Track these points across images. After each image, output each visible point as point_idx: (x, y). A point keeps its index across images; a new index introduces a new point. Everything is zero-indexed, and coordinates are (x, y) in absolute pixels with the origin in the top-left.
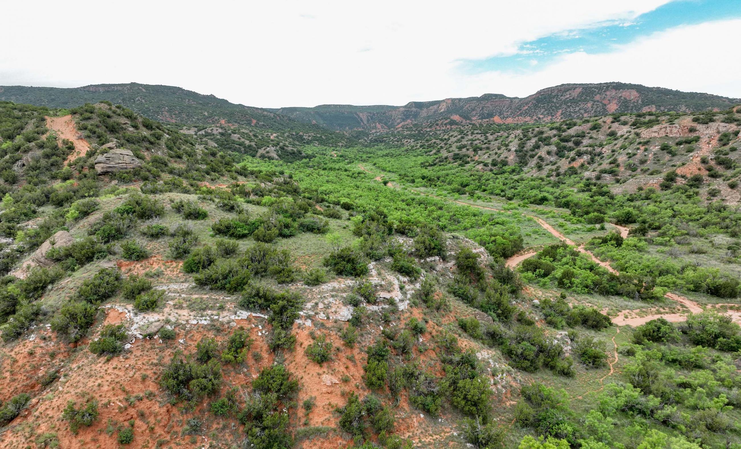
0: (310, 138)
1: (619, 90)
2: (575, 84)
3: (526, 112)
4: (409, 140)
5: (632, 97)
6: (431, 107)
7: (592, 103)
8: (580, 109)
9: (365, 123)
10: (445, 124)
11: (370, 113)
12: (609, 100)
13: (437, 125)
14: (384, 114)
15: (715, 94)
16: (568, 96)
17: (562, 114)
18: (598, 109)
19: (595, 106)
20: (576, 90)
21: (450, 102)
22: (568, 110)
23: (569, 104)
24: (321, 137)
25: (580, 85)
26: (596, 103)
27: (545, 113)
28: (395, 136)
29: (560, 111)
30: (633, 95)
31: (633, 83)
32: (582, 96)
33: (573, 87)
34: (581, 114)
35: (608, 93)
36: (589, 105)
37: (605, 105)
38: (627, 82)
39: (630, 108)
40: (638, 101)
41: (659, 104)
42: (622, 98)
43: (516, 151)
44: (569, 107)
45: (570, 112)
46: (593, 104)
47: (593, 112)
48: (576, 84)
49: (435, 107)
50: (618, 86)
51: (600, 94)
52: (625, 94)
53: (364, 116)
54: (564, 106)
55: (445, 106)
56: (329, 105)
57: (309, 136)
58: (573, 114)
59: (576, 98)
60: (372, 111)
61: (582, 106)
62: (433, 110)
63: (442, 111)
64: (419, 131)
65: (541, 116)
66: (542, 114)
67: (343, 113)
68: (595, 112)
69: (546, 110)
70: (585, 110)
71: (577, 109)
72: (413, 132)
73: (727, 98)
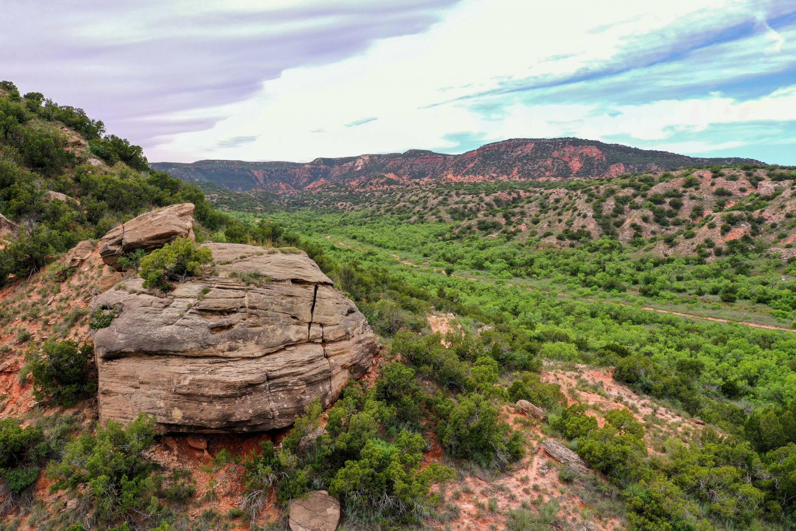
0: (215, 201)
1: (578, 146)
2: (525, 139)
3: (473, 171)
4: (345, 204)
5: (594, 155)
6: (344, 165)
7: (552, 160)
8: (539, 167)
9: (262, 182)
10: (382, 184)
11: (267, 170)
12: (569, 157)
13: (371, 184)
14: (285, 172)
15: (676, 153)
16: (520, 152)
17: (519, 172)
18: (561, 167)
19: (556, 165)
20: (527, 146)
21: (367, 158)
22: (526, 167)
23: (525, 161)
24: (230, 199)
25: (531, 140)
26: (556, 160)
27: (498, 171)
28: (320, 199)
29: (516, 170)
30: (594, 152)
31: (590, 139)
32: (536, 153)
33: (523, 142)
34: (542, 172)
35: (566, 149)
36: (549, 162)
37: (567, 162)
38: (584, 138)
39: (595, 166)
40: (602, 158)
41: (627, 162)
42: (584, 155)
43: (594, 217)
44: (525, 164)
45: (528, 170)
46: (553, 162)
47: (554, 170)
48: (527, 140)
49: (350, 164)
50: (576, 142)
51: (558, 150)
52: (586, 150)
53: (259, 174)
54: (518, 163)
55: (362, 163)
56: (213, 161)
57: (212, 198)
58: (532, 173)
59: (530, 154)
60: (269, 169)
61: (540, 163)
62: (348, 168)
63: (359, 168)
64: (350, 192)
65: (494, 175)
66: (494, 172)
67: (232, 171)
68: (557, 170)
69: (498, 168)
70: (546, 168)
71: (536, 166)
72: (342, 194)
73: (688, 157)
